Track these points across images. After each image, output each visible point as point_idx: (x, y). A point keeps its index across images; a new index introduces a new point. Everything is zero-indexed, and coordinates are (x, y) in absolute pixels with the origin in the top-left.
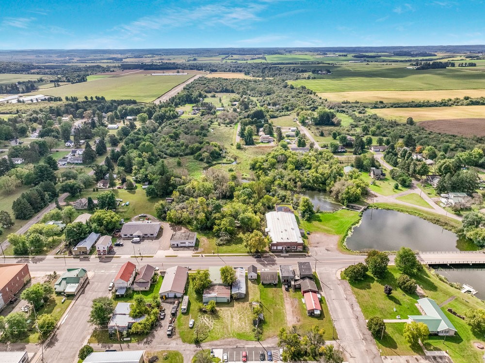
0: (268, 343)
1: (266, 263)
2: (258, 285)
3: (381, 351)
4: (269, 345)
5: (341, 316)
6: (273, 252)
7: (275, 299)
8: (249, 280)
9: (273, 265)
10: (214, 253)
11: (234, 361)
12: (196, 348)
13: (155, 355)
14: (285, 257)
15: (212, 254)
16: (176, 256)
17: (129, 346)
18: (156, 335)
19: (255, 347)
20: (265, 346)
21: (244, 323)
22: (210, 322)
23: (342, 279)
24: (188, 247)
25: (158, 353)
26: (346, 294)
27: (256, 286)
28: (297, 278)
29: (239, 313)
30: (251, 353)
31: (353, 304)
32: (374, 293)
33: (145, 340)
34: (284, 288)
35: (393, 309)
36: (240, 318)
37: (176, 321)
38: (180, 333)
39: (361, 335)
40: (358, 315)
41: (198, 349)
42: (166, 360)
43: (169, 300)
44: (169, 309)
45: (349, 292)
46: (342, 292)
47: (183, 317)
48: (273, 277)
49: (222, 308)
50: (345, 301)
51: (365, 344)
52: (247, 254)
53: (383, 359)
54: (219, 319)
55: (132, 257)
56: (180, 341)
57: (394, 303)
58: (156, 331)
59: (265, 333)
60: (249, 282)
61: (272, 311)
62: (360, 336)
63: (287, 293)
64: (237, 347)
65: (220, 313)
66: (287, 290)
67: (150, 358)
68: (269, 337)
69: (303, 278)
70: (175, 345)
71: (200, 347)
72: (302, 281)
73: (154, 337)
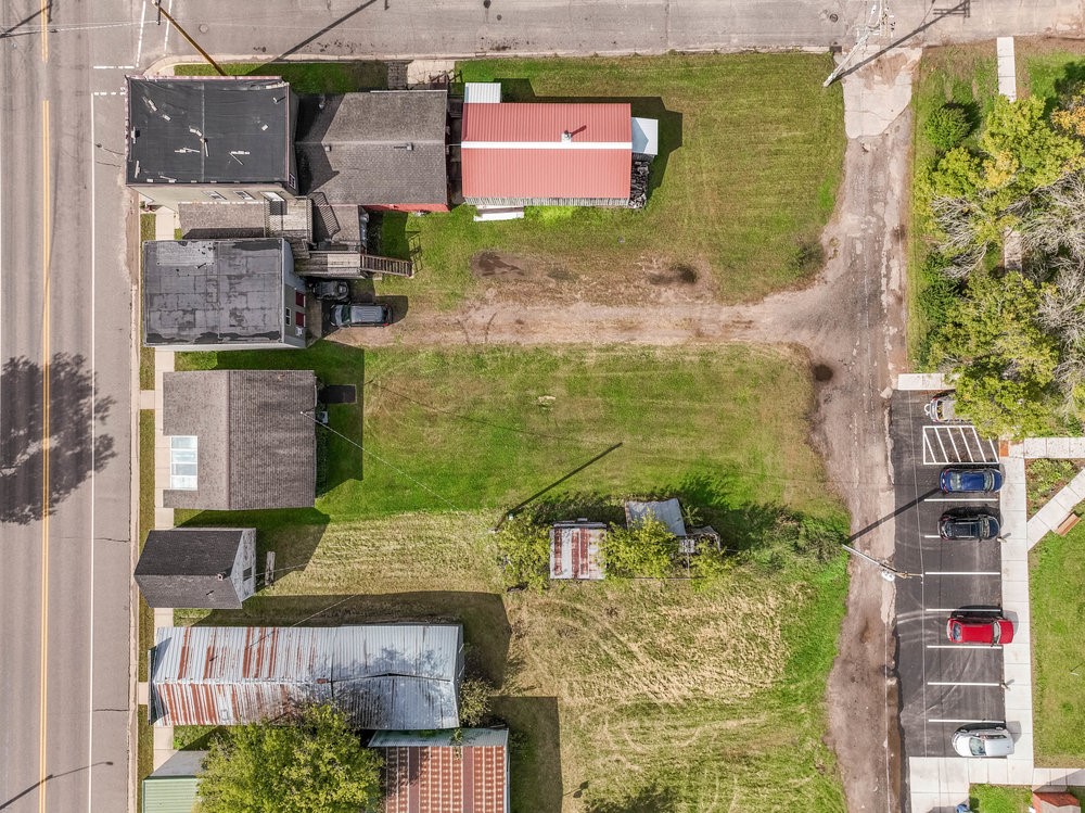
1: (48, 443)
2: (326, 520)
4: (883, 477)
7: (481, 412)
8: (272, 591)
19: (896, 562)
20: (886, 503)
21: (708, 631)
27: (333, 533)
28: (297, 219)
29: (608, 662)
30: (939, 592)
34: (363, 335)
36: (656, 653)
48: (279, 407)
49: (571, 776)
59: (789, 499)
61: (591, 440)
63: (417, 315)
64: (895, 673)
65: (619, 786)
66: (393, 311)
68: (822, 476)
69: (306, 176)
72: (332, 190)
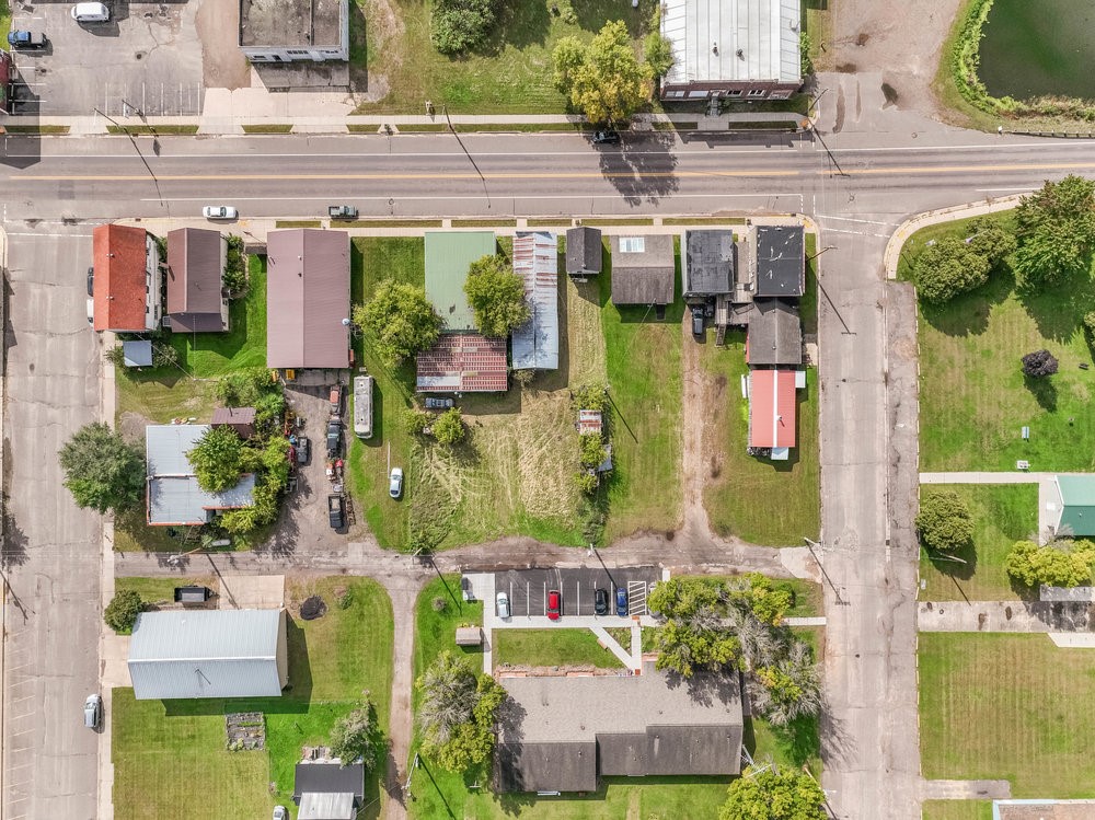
0: (622, 556)
1: (637, 175)
2: (602, 306)
3: (923, 586)
4: (623, 563)
5: (849, 452)
6: (669, 106)
7: (652, 378)
8: (569, 281)
9: (662, 191)
10: (433, 112)
11: (524, 614)
12: (420, 568)
13: (314, 592)
14: (715, 138)
15: (425, 120)
16: (286, 129)
17: (232, 561)
18: (301, 526)
19: (584, 569)
20: (610, 565)
21: (551, 482)
22: (452, 476)
23: (897, 280)
24: (325, 68)
25: (319, 584)
26: (891, 355)
27: (596, 310)
28: (742, 296)
29: (537, 437)
30: (570, 589)
31: (904, 402)
32: (987, 354)
33: (273, 541)
34: (688, 323)
35: (1019, 428)
36: (542, 459)
37: (348, 470)
38: (369, 517)
39: (888, 526)
40: (900, 449)
41: (427, 571)
42: (345, 608)
43: (308, 381)
44: (315, 415)
45: (906, 345)
46: (882, 341)
47: (368, 453)
48: (657, 288)
49: (486, 419)
50: (880, 387)
51: (888, 559)
52: (563, 119)
53: (919, 609)
54: (476, 464)
55: (114, 130)
56: (370, 544)
57: (1035, 403)
58: (297, 507)
59: (612, 520)
60: (572, 290)
61: (639, 429)
62: (884, 529)
63: (697, 348)
64: (533, 568)
65: (481, 441)
66: (700, 337)
67: (302, 602)
68: (623, 535)
69: (762, 301)
70: (360, 556)
71: (432, 564)
72: (755, 312)
73: (294, 529)
